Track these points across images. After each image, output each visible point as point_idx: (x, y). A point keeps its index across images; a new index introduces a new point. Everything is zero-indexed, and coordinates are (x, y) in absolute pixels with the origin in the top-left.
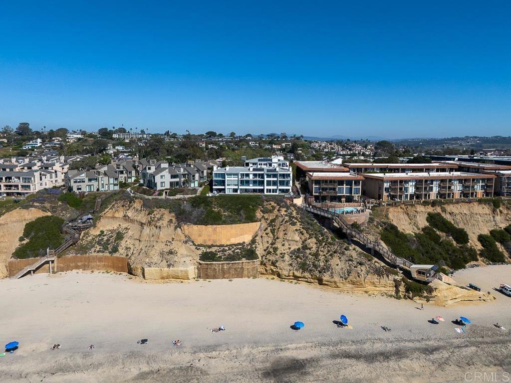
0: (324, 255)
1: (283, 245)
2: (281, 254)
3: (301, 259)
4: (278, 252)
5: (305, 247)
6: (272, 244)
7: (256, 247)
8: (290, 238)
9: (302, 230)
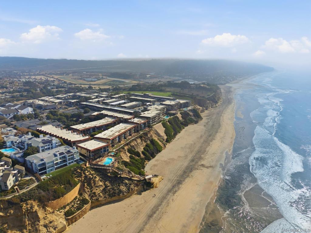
0: (116, 187)
1: (97, 189)
2: (98, 194)
3: (108, 192)
4: (97, 194)
5: (106, 187)
6: (91, 191)
7: (84, 196)
8: (98, 185)
9: (101, 179)
